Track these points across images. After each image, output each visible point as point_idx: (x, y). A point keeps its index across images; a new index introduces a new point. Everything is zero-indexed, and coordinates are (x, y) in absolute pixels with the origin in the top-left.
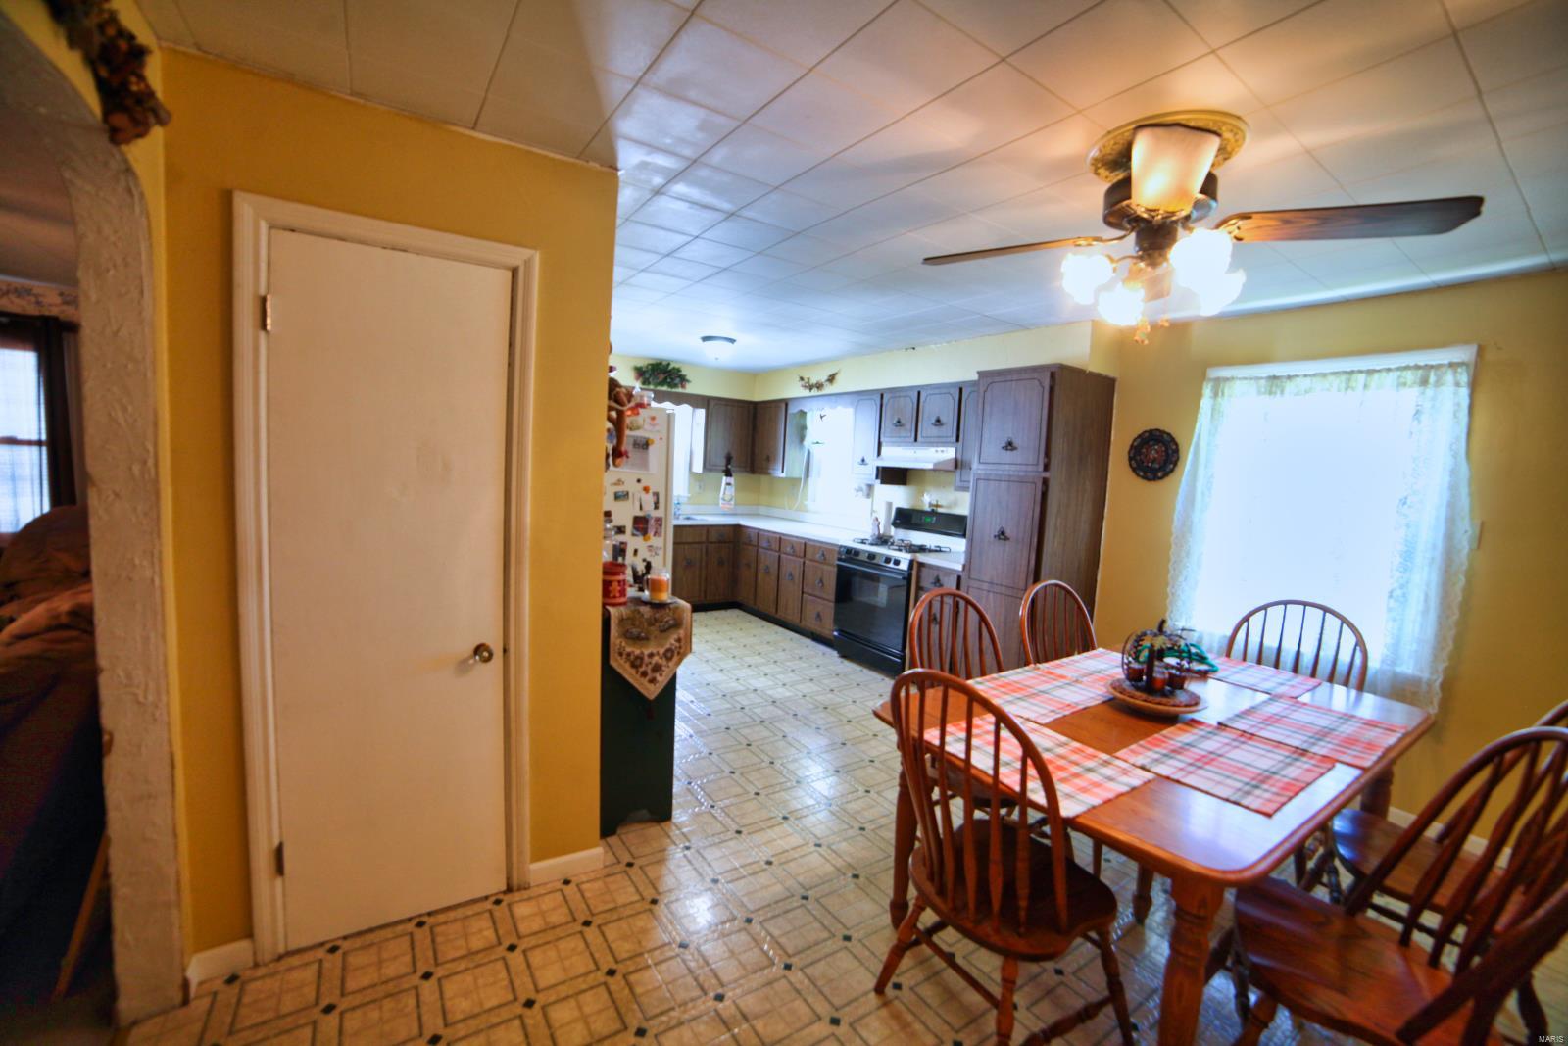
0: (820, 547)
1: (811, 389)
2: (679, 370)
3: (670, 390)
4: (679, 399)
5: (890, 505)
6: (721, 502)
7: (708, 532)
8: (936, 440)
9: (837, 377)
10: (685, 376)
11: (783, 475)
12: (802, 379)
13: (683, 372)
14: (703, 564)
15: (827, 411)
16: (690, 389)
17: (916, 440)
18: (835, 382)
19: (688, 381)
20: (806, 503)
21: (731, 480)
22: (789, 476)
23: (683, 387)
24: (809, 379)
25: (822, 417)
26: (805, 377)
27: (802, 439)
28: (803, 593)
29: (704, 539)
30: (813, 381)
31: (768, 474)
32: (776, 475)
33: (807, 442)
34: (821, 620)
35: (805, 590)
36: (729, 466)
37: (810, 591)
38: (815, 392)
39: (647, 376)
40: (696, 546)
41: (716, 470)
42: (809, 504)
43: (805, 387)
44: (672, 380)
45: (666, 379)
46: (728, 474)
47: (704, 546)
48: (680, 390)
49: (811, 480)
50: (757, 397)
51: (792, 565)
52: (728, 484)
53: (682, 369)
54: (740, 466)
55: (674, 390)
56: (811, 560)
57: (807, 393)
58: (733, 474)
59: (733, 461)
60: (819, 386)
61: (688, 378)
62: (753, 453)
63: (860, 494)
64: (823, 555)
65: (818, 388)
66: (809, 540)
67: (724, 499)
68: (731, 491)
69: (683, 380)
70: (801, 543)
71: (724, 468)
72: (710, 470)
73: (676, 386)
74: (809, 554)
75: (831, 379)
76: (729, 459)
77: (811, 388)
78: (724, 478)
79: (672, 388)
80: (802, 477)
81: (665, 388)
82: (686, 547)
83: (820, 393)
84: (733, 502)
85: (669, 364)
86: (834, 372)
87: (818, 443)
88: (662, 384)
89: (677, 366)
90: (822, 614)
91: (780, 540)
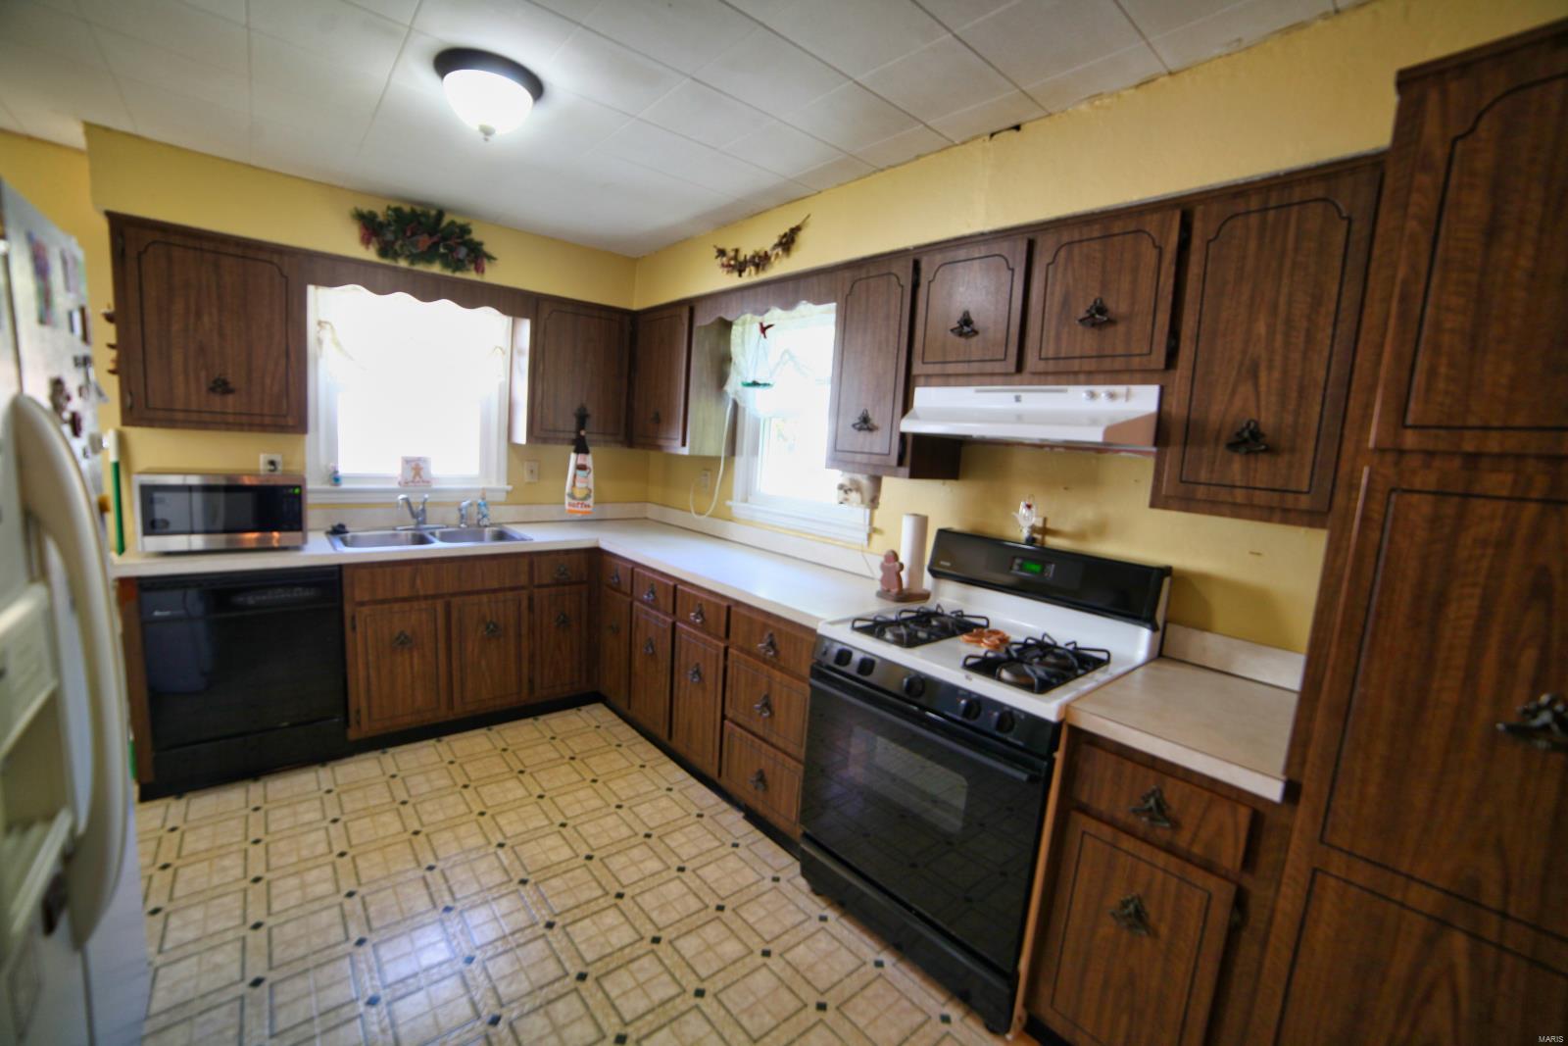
0: (765, 626)
1: (741, 272)
2: (465, 230)
3: (448, 273)
4: (472, 296)
5: (922, 522)
6: (567, 500)
7: (531, 565)
8: (1088, 365)
9: (802, 237)
10: (480, 244)
11: (685, 451)
12: (722, 253)
13: (476, 235)
14: (524, 630)
15: (775, 315)
16: (493, 275)
17: (1020, 367)
18: (794, 247)
19: (490, 258)
20: (729, 503)
21: (588, 460)
22: (696, 453)
23: (479, 269)
24: (737, 251)
25: (763, 330)
26: (729, 249)
27: (722, 379)
28: (724, 717)
29: (523, 579)
30: (747, 252)
31: (659, 448)
32: (673, 451)
33: (733, 386)
34: (766, 788)
35: (730, 713)
36: (583, 433)
37: (741, 719)
38: (750, 277)
39: (390, 237)
40: (510, 595)
41: (556, 441)
42: (736, 505)
43: (729, 266)
44: (451, 250)
45: (436, 245)
46: (581, 448)
47: (524, 594)
48: (471, 275)
49: (740, 461)
50: (637, 304)
51: (699, 647)
52: (581, 467)
53: (473, 227)
54: (604, 434)
55: (458, 275)
56: (741, 649)
57: (733, 281)
58: (591, 449)
59: (591, 424)
60: (761, 261)
61: (487, 248)
62: (630, 408)
63: (854, 496)
64: (772, 644)
65: (757, 266)
66: (738, 603)
67: (572, 496)
68: (586, 481)
69: (477, 255)
70: (718, 606)
71: (573, 436)
72: (545, 441)
73: (458, 265)
74: (739, 630)
75: (787, 242)
76: (582, 419)
77: (740, 268)
78: (573, 456)
79: (456, 269)
80: (723, 455)
81: (436, 269)
82: (485, 598)
83: (763, 276)
84: (590, 502)
85: (441, 214)
86: (793, 225)
87: (755, 384)
88: (428, 256)
89: (460, 220)
90: (769, 777)
91: (675, 593)
